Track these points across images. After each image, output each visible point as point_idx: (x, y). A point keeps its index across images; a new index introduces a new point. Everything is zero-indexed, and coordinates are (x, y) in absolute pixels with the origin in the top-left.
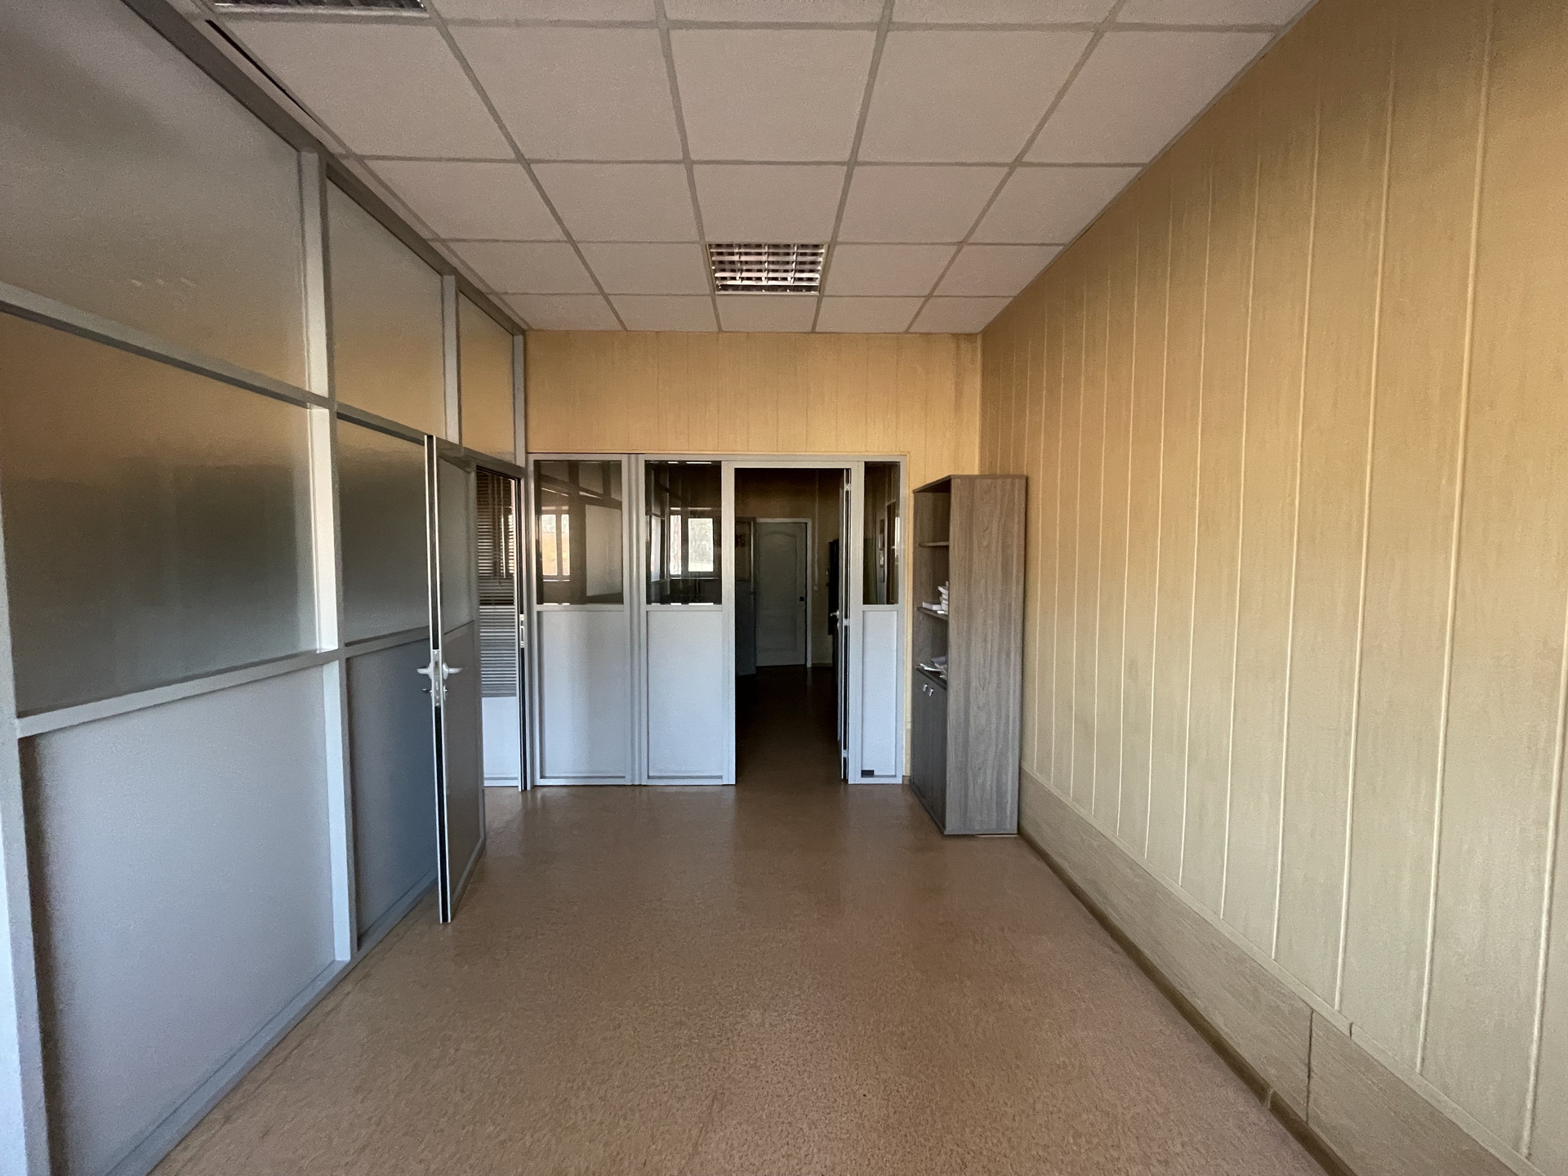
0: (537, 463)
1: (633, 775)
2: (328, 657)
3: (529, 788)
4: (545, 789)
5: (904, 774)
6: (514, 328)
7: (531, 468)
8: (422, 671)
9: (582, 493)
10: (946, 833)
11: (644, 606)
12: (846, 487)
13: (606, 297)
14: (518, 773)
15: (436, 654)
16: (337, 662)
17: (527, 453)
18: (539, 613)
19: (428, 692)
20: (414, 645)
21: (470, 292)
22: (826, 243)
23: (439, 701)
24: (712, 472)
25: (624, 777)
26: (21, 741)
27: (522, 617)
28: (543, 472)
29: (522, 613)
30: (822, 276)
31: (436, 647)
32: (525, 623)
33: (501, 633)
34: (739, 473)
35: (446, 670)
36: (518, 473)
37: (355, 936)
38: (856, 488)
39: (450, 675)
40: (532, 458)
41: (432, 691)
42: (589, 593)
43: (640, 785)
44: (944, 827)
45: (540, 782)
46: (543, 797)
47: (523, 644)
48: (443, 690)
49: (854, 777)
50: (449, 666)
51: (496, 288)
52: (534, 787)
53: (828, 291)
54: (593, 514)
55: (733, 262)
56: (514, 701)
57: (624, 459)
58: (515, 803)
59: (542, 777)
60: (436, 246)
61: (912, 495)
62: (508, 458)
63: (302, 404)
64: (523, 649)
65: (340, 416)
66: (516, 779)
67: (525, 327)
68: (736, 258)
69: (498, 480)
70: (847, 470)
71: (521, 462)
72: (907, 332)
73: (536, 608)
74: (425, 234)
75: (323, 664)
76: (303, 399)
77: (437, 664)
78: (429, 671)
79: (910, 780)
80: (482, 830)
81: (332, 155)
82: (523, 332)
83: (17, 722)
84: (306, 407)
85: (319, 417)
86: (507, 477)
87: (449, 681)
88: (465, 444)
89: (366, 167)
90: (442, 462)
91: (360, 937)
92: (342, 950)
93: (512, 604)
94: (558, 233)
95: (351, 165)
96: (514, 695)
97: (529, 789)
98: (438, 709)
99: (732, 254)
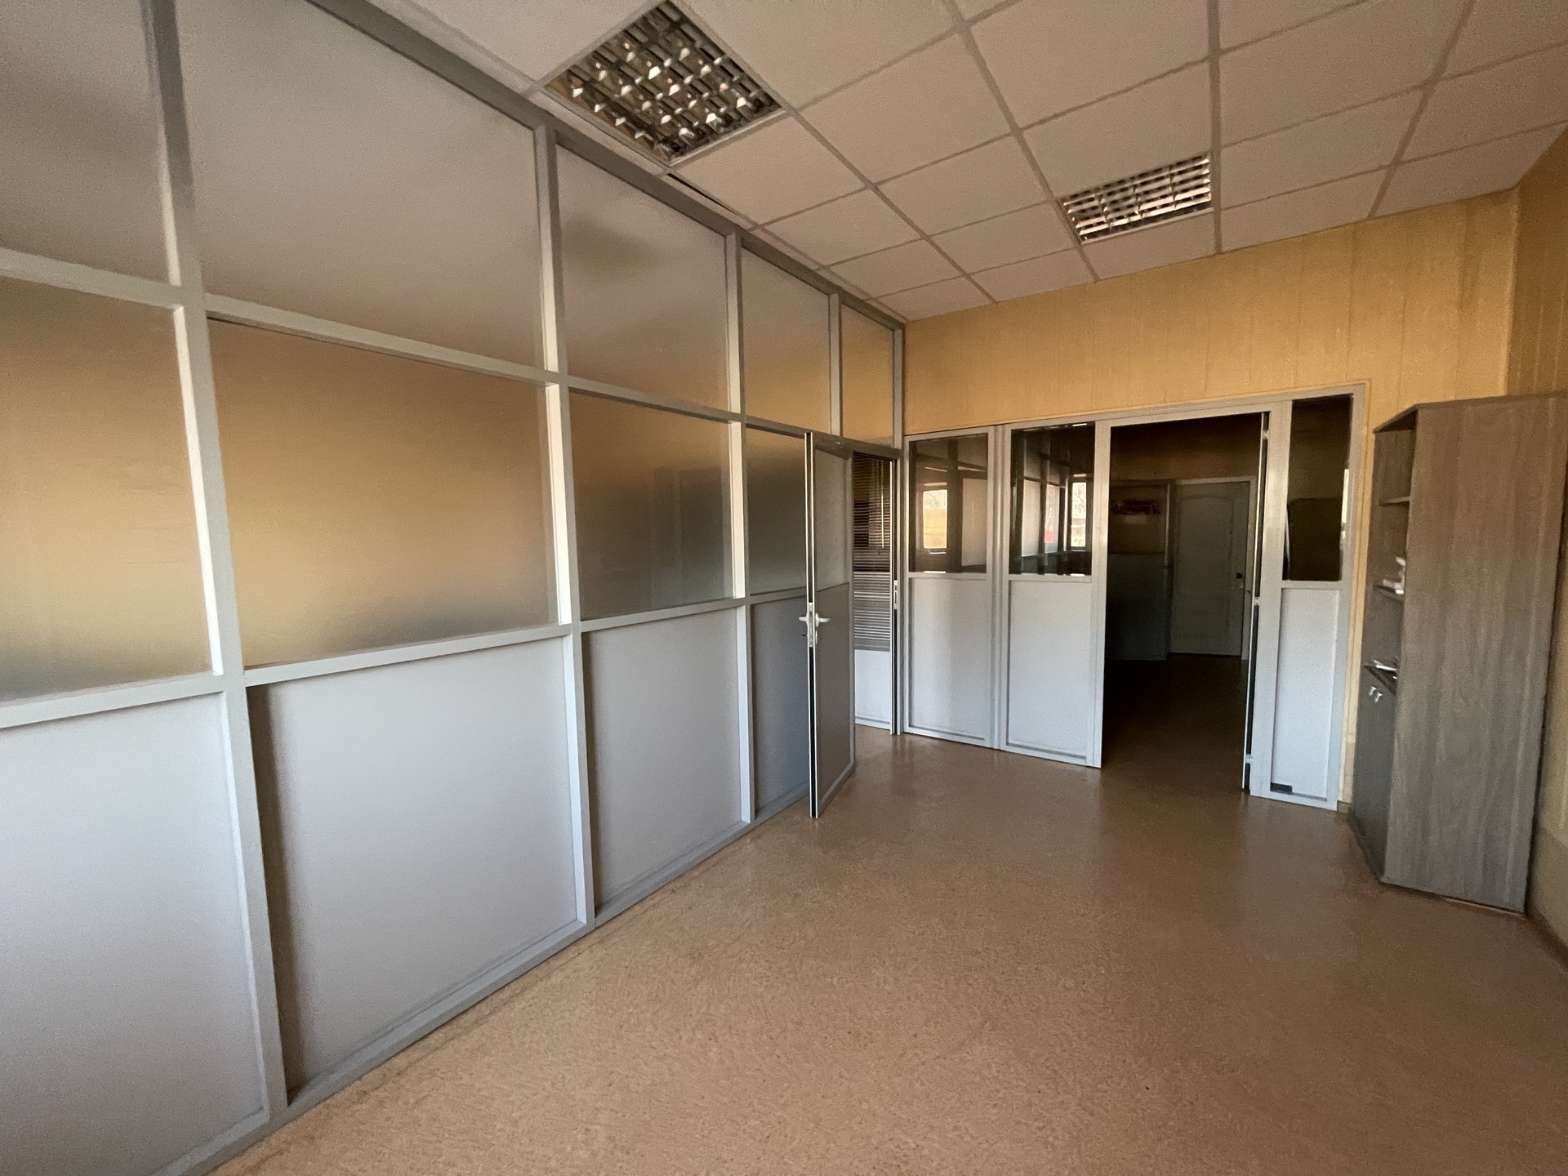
0: (913, 444)
1: (992, 737)
2: (738, 603)
3: (899, 733)
4: (912, 737)
5: (1341, 799)
6: (894, 325)
7: (907, 449)
8: (802, 619)
9: (960, 468)
10: (1384, 880)
11: (1007, 576)
12: (1263, 435)
13: (968, 276)
14: (890, 719)
15: (811, 606)
16: (744, 607)
17: (904, 436)
18: (910, 579)
19: (805, 635)
20: (797, 598)
21: (851, 301)
22: (1208, 151)
23: (812, 643)
24: (1083, 436)
25: (982, 739)
26: (583, 634)
27: (896, 583)
28: (919, 452)
29: (896, 579)
30: (1213, 188)
31: (811, 601)
32: (899, 588)
33: (873, 596)
34: (1117, 432)
35: (818, 620)
36: (896, 455)
37: (753, 810)
38: (1278, 438)
39: (820, 623)
40: (908, 439)
41: (808, 635)
42: (964, 563)
43: (999, 750)
44: (1382, 871)
45: (908, 729)
46: (910, 743)
47: (897, 606)
48: (815, 635)
49: (1259, 787)
50: (820, 616)
51: (874, 295)
52: (903, 733)
53: (1224, 204)
54: (969, 486)
55: (1094, 208)
56: (889, 655)
57: (991, 431)
58: (888, 743)
59: (910, 726)
60: (822, 273)
61: (1373, 437)
62: (888, 442)
63: (726, 421)
64: (896, 611)
65: (748, 426)
66: (889, 723)
67: (903, 321)
68: (1095, 203)
69: (880, 463)
70: (1267, 414)
71: (898, 445)
72: (1371, 217)
73: (908, 575)
74: (813, 267)
75: (736, 608)
76: (726, 418)
77: (811, 613)
78: (806, 619)
79: (1350, 809)
80: (852, 758)
81: (743, 230)
82: (902, 327)
83: (581, 623)
84: (727, 423)
85: (735, 427)
86: (887, 460)
87: (820, 628)
88: (845, 436)
89: (767, 231)
90: (818, 452)
91: (757, 810)
92: (746, 816)
93: (889, 571)
94: (915, 235)
95: (758, 233)
96: (888, 650)
97: (898, 735)
98: (811, 649)
99: (1091, 200)
